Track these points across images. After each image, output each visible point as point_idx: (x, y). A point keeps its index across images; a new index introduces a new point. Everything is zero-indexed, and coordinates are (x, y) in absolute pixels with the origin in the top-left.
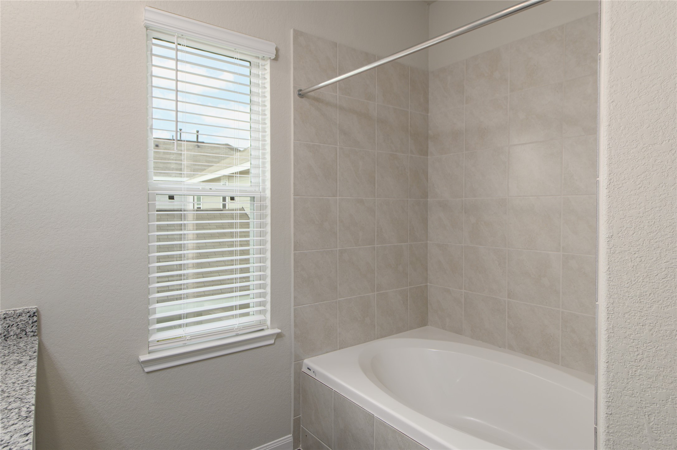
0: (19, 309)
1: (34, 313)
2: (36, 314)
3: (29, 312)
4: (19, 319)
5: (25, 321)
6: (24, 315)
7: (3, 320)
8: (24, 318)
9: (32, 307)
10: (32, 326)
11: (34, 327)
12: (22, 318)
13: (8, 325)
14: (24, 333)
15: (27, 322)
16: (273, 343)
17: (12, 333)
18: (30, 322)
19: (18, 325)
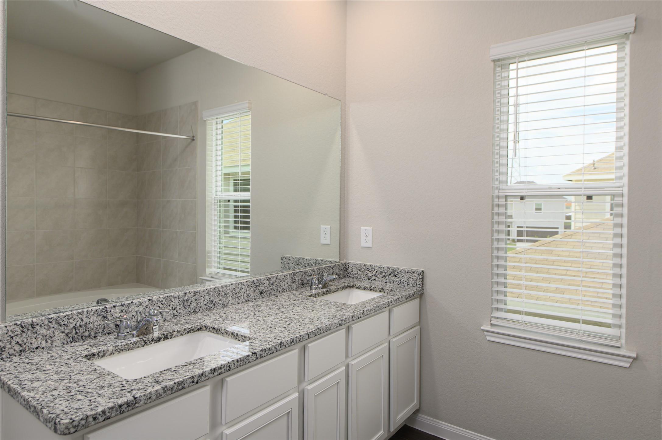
0: (415, 269)
1: (420, 273)
2: (421, 274)
3: (418, 272)
4: (413, 275)
5: (416, 277)
6: (415, 273)
7: (407, 274)
8: (416, 274)
9: (420, 269)
10: (419, 281)
11: (420, 282)
12: (415, 275)
13: (408, 277)
14: (415, 284)
15: (417, 278)
16: (628, 367)
17: (410, 283)
18: (418, 278)
19: (413, 278)
